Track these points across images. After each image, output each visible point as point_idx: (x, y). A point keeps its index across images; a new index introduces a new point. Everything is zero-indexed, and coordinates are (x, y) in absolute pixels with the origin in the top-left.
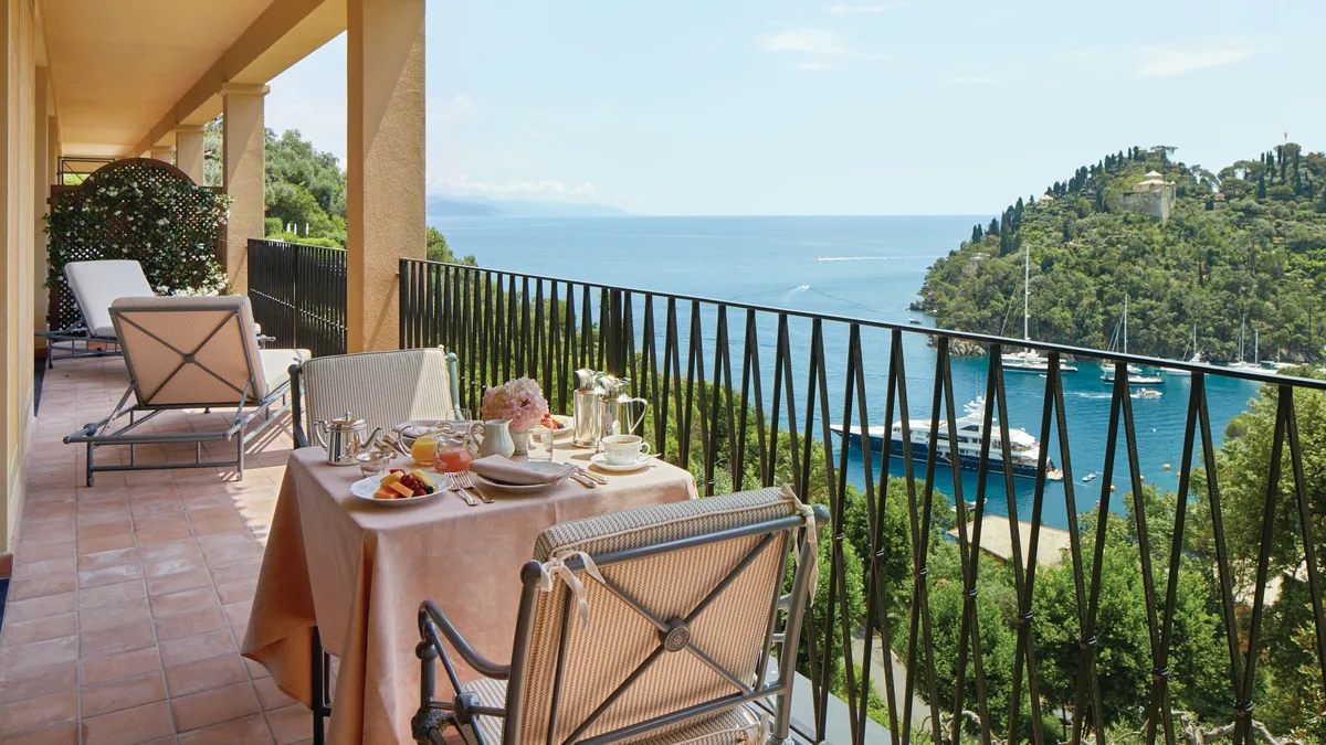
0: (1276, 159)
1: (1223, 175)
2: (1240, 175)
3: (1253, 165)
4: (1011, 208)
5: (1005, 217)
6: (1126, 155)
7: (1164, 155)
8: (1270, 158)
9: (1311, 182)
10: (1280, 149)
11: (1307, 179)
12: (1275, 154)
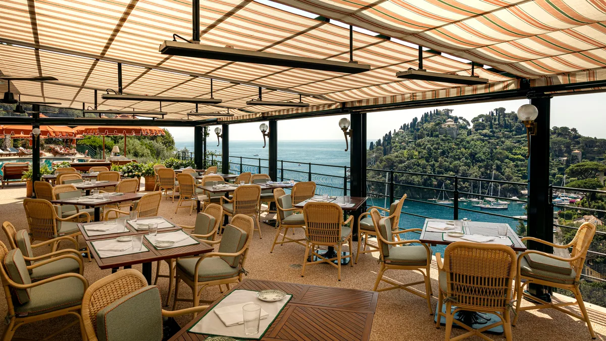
0: (495, 114)
1: (473, 121)
2: (481, 120)
3: (486, 116)
4: (386, 134)
5: (384, 138)
6: (433, 113)
7: (448, 113)
8: (492, 113)
9: (510, 123)
10: (496, 110)
11: (508, 122)
12: (495, 112)
